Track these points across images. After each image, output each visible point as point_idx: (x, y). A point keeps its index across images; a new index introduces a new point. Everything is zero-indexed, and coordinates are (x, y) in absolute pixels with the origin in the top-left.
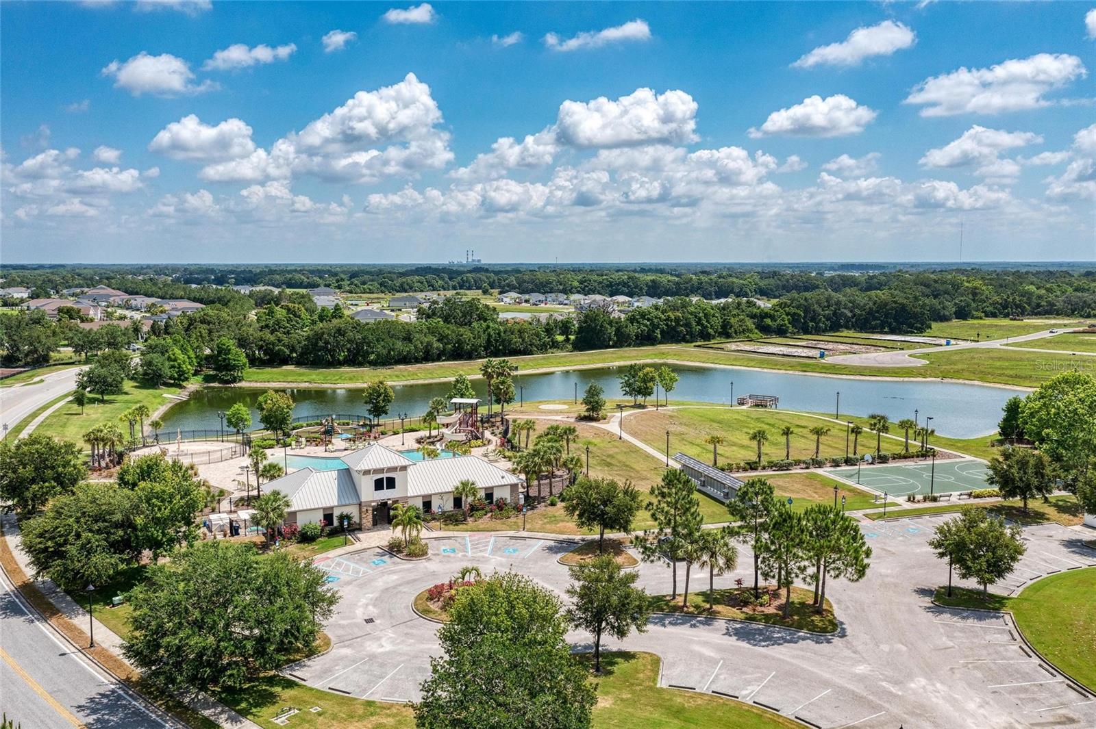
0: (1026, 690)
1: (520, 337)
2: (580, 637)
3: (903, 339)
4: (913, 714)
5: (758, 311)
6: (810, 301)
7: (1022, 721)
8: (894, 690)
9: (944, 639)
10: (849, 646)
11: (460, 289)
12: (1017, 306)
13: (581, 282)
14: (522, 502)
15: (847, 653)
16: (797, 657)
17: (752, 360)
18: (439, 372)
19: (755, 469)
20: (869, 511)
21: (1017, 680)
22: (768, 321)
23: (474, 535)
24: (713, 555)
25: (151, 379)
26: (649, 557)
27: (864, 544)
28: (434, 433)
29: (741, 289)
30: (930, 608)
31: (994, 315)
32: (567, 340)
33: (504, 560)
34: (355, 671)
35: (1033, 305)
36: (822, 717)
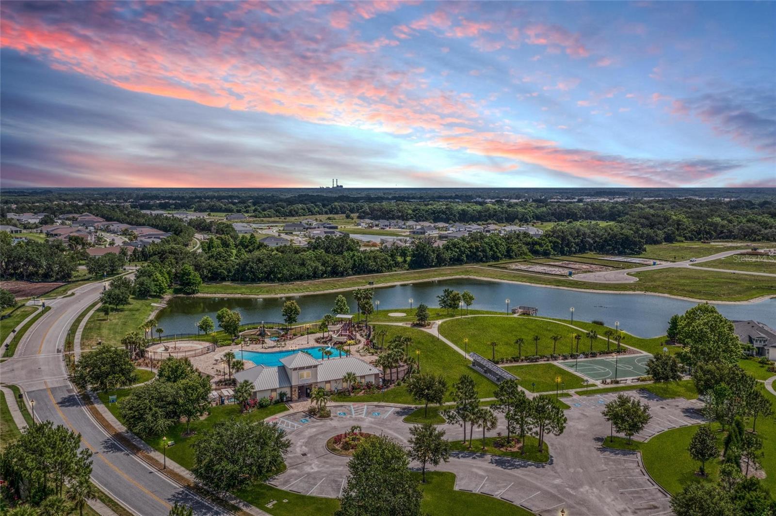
0: (637, 492)
1: (375, 262)
2: (414, 464)
3: (626, 260)
4: (578, 504)
5: (531, 240)
6: (566, 234)
7: (631, 507)
8: (572, 492)
9: (603, 466)
10: (554, 470)
11: (331, 213)
12: (707, 233)
13: (414, 211)
14: (381, 384)
15: (552, 473)
16: (525, 475)
17: (524, 277)
18: (323, 286)
19: (517, 361)
20: (579, 390)
21: (634, 487)
22: (537, 247)
23: (355, 405)
24: (485, 421)
25: (143, 293)
26: (451, 421)
27: (563, 416)
28: (326, 334)
29: (523, 216)
30: (600, 448)
31: (691, 239)
32: (405, 261)
33: (373, 420)
34: (301, 481)
35: (719, 232)
36: (533, 505)
